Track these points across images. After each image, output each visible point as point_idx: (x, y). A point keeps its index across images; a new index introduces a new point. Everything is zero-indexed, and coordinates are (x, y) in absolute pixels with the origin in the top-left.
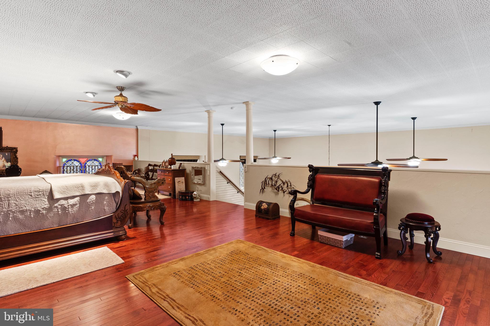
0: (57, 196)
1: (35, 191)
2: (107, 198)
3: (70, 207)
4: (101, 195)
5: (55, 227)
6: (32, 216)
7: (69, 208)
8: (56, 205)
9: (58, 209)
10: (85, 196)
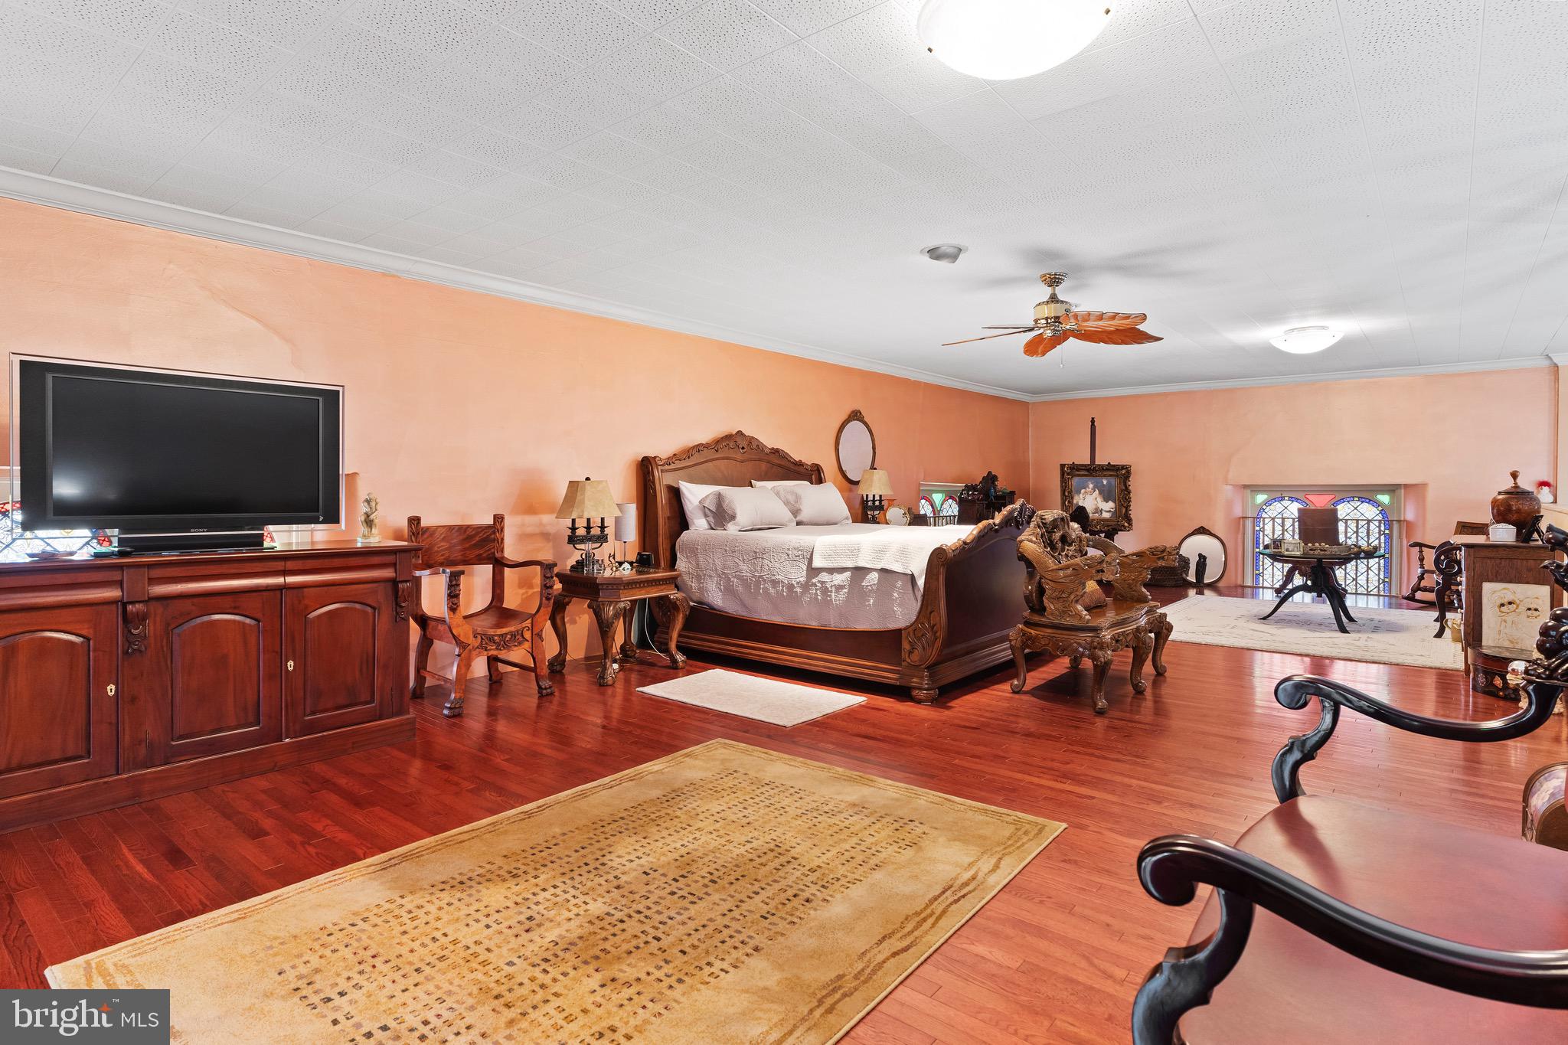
0: (817, 563)
1: (795, 549)
2: (899, 584)
3: (833, 589)
4: (890, 575)
5: (814, 624)
6: (785, 594)
7: (831, 592)
8: (814, 580)
9: (816, 590)
10: (860, 572)
